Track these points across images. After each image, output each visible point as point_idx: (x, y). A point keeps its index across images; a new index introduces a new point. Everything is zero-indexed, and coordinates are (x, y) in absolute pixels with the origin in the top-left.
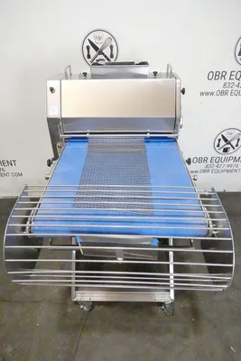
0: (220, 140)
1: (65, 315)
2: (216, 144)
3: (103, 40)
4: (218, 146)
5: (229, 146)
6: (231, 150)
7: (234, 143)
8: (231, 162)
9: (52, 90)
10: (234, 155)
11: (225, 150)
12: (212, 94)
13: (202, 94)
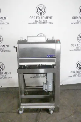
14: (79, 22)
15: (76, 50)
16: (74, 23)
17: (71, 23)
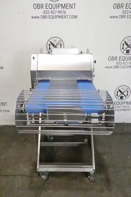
0: (118, 92)
1: (32, 182)
2: (116, 94)
3: (57, 42)
4: (117, 95)
5: (123, 95)
6: (124, 98)
7: (125, 93)
8: (125, 105)
9: (34, 58)
10: (126, 100)
11: (121, 98)
12: (111, 67)
13: (106, 67)
14: (126, 15)
15: (117, 67)
16: (117, 17)
17: (111, 17)
